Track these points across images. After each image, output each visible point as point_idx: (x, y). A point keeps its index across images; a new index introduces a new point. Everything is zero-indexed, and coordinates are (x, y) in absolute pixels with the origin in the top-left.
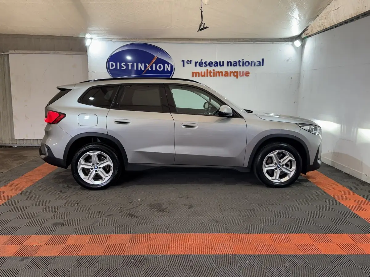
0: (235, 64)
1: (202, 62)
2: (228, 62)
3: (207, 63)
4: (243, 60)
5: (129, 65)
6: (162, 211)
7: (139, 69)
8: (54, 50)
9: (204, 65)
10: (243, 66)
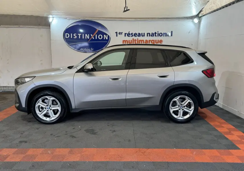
0: (152, 35)
1: (130, 34)
2: (147, 34)
3: (133, 34)
4: (158, 32)
5: (79, 35)
6: (95, 134)
7: (86, 38)
8: (28, 25)
9: (131, 35)
10: (158, 36)
